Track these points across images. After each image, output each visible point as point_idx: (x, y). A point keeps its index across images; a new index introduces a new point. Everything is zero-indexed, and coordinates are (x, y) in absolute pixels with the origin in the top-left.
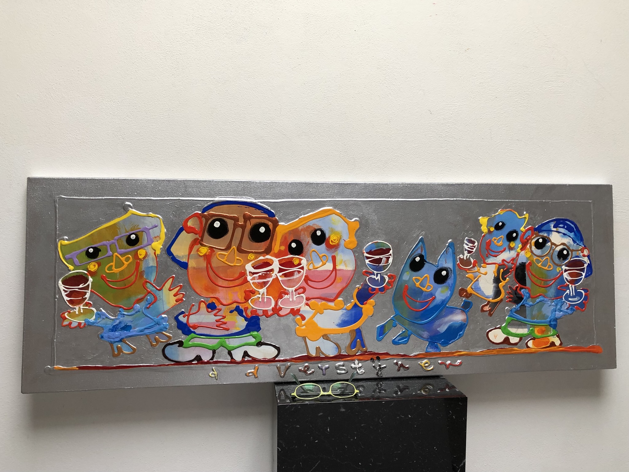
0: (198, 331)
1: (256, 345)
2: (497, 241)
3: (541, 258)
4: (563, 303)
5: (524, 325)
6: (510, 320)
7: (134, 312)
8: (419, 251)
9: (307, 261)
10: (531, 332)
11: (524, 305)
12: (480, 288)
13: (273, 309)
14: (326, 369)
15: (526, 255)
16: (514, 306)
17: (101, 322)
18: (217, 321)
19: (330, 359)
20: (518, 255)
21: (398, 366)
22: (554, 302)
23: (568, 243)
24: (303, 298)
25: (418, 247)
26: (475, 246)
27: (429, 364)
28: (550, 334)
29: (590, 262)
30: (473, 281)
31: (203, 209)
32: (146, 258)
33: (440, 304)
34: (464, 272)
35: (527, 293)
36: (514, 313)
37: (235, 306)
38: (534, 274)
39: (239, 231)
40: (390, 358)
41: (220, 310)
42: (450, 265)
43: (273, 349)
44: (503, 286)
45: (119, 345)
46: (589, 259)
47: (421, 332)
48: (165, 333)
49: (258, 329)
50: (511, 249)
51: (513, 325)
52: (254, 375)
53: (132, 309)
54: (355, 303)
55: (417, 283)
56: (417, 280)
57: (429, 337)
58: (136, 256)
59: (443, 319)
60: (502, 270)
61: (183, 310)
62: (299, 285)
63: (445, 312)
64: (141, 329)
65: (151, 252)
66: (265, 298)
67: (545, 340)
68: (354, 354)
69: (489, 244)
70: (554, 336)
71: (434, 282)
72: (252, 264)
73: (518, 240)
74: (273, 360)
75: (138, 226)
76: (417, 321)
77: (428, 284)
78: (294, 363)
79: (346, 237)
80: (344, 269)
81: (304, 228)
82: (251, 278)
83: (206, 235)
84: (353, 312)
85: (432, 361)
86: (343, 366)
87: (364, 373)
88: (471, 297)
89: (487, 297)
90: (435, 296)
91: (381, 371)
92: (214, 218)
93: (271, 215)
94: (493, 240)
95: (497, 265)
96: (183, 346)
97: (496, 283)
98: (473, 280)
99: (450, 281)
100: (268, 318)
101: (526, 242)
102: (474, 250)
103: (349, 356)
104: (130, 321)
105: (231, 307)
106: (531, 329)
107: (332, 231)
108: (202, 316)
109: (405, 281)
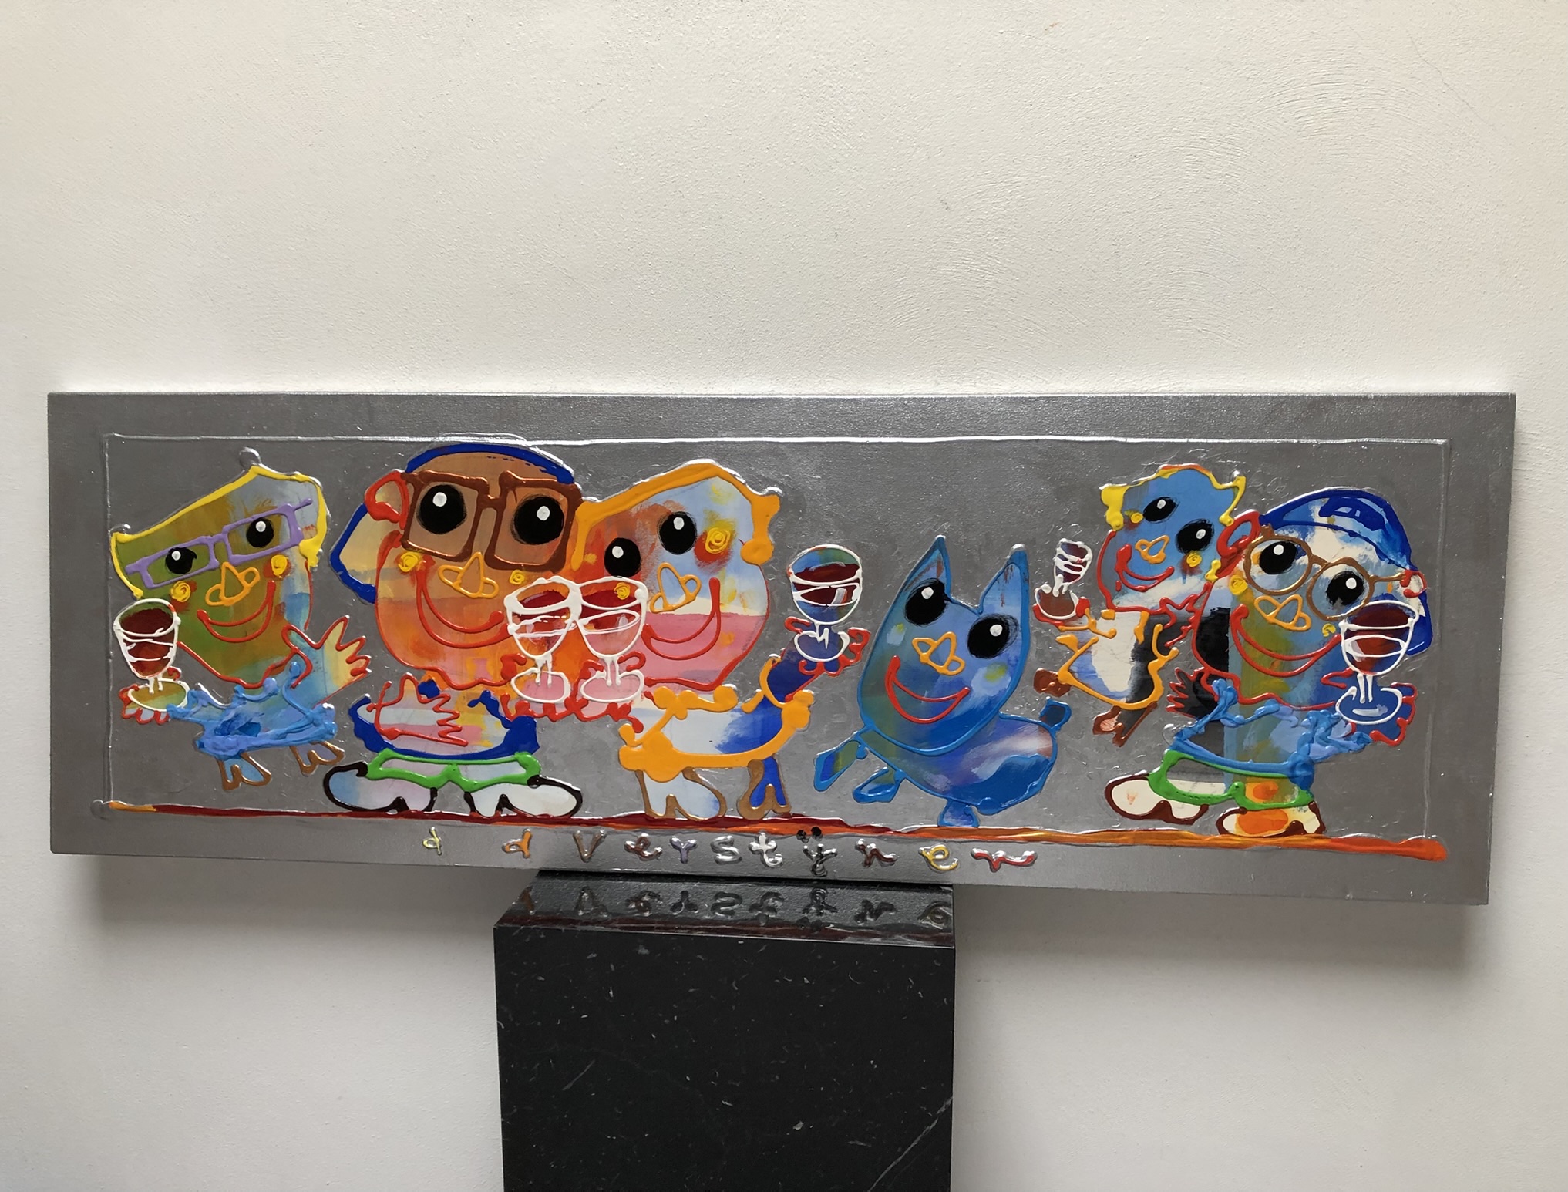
0: (399, 743)
1: (526, 782)
2: (1149, 550)
3: (1277, 597)
4: (1333, 722)
5: (1214, 774)
6: (1172, 760)
7: (265, 695)
8: (932, 574)
9: (649, 591)
10: (1235, 792)
11: (1219, 720)
12: (1095, 672)
13: (567, 703)
14: (689, 849)
15: (1231, 587)
16: (1190, 723)
17: (199, 713)
18: (441, 723)
19: (700, 826)
20: (1208, 588)
21: (865, 853)
22: (1307, 717)
23: (1362, 558)
24: (639, 680)
25: (930, 561)
26: (1086, 562)
27: (946, 854)
28: (1289, 801)
29: (1426, 612)
30: (1075, 652)
31: (409, 463)
32: (289, 575)
33: (983, 707)
34: (1052, 629)
35: (1229, 690)
36: (1188, 742)
37: (481, 692)
38: (1253, 639)
39: (490, 514)
40: (846, 833)
41: (447, 699)
42: (1012, 609)
43: (567, 794)
44: (1159, 670)
45: (237, 766)
46: (1424, 603)
47: (928, 776)
48: (329, 744)
49: (533, 747)
50: (1188, 571)
51: (1183, 772)
52: (523, 852)
53: (262, 688)
54: (765, 697)
55: (923, 652)
56: (924, 646)
57: (949, 788)
58: (267, 571)
59: (990, 747)
60: (1158, 628)
61: (368, 695)
62: (632, 647)
63: (995, 728)
64: (279, 733)
65: (299, 563)
66: (550, 676)
67: (1276, 816)
68: (758, 819)
69: (1127, 555)
70: (1304, 808)
71: (968, 652)
72: (520, 594)
73: (1212, 548)
74: (566, 820)
75: (270, 502)
76: (921, 748)
77: (951, 656)
78: (613, 829)
79: (745, 534)
80: (739, 613)
81: (644, 511)
82: (518, 627)
83: (416, 526)
84: (759, 717)
85: (955, 846)
86: (731, 844)
87: (781, 864)
88: (1067, 694)
89: (1113, 696)
90: (971, 688)
91: (822, 862)
92: (433, 484)
93: (564, 477)
94: (1137, 546)
95: (1146, 614)
96: (367, 775)
97: (1140, 661)
98: (1075, 649)
99: (1011, 651)
100: (556, 723)
101: (1233, 554)
102: (1082, 573)
103: (745, 822)
104: (256, 713)
105: (472, 694)
106: (1236, 784)
107: (713, 518)
108: (408, 710)
109: (894, 648)
